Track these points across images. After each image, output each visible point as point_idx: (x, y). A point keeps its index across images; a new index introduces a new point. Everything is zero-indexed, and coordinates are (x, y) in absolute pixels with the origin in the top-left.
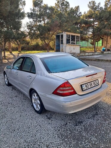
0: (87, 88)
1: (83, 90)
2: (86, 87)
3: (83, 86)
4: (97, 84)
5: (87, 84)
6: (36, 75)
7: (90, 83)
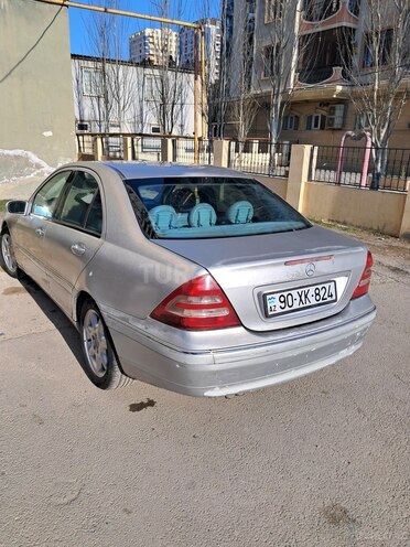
0: (287, 309)
1: (267, 316)
2: (283, 305)
3: (268, 297)
4: (329, 299)
5: (285, 294)
6: (100, 240)
7: (300, 291)
